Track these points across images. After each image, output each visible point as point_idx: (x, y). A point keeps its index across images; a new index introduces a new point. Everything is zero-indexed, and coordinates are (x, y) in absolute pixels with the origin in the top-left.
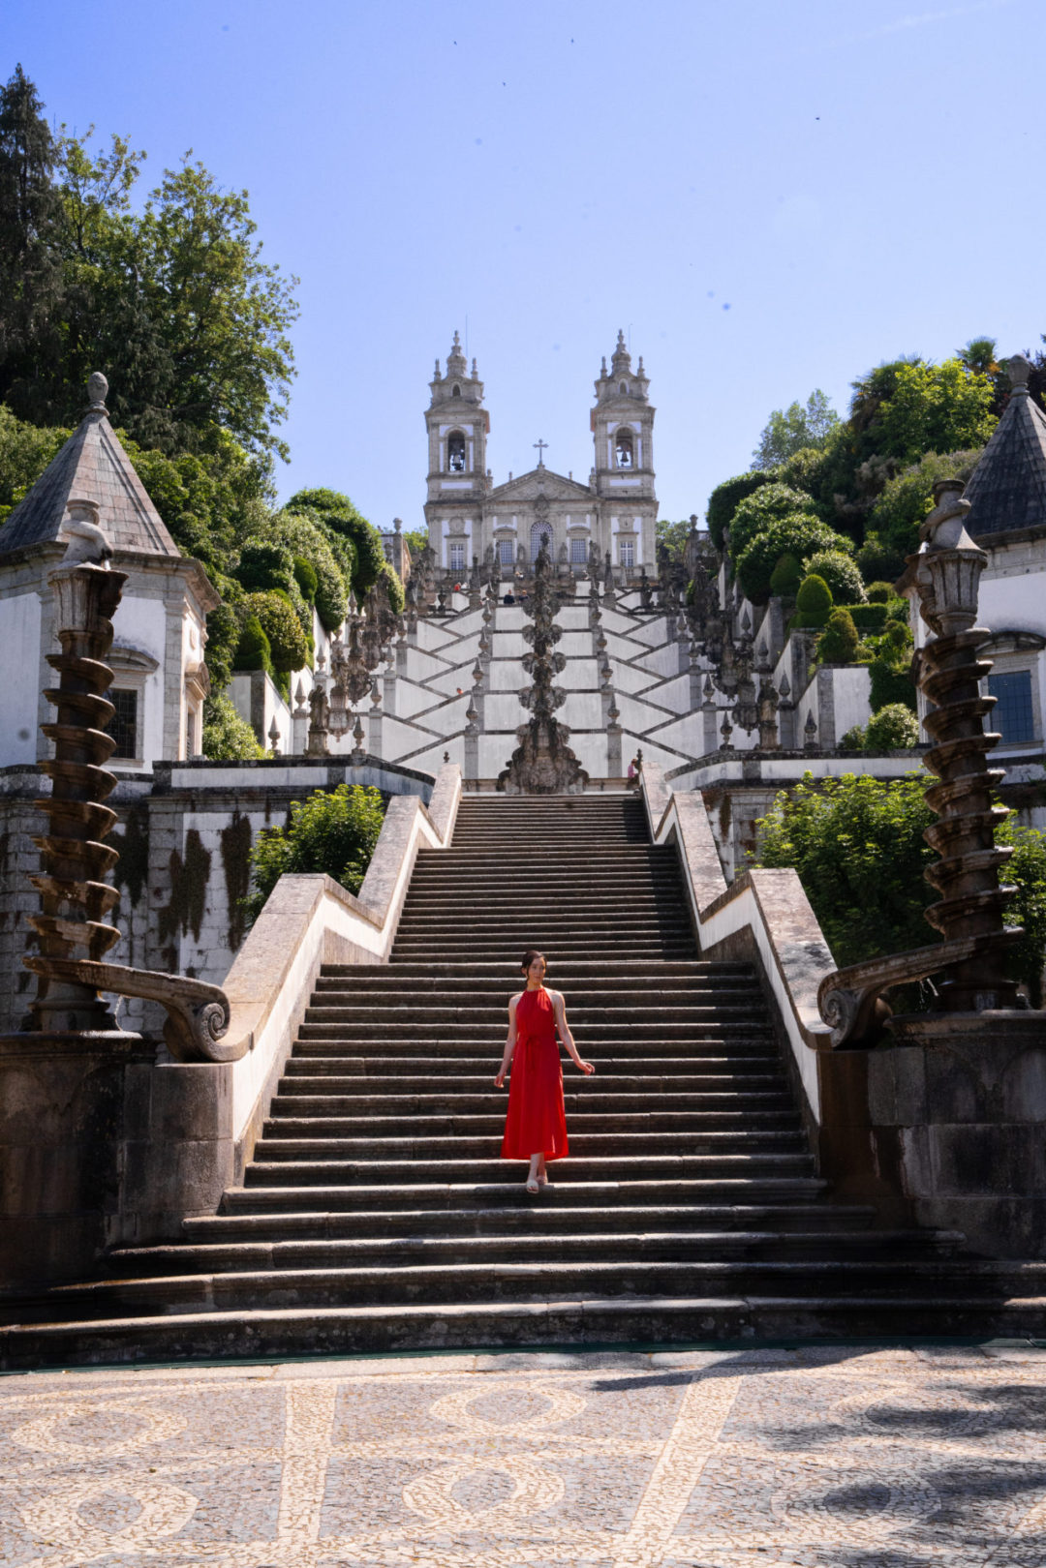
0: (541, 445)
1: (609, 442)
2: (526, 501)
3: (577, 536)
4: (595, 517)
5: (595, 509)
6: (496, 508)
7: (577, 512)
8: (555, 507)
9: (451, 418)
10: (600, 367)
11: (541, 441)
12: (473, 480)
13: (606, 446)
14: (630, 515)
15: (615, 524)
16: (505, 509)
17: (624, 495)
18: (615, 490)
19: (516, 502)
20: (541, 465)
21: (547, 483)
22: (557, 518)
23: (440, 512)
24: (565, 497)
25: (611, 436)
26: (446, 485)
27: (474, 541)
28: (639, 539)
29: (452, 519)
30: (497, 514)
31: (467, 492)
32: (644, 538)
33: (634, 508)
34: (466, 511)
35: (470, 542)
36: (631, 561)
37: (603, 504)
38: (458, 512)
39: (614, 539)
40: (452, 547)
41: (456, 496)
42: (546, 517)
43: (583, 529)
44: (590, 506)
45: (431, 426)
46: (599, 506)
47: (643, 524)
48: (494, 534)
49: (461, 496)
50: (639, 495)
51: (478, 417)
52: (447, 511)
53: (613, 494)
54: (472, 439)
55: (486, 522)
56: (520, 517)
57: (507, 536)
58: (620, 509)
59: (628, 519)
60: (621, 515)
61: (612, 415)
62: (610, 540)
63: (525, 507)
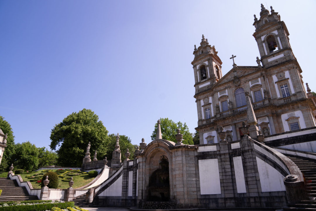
0: (233, 57)
1: (264, 44)
2: (229, 82)
3: (256, 89)
4: (262, 78)
5: (262, 74)
6: (218, 89)
7: (253, 79)
8: (243, 80)
9: (200, 61)
10: (254, 18)
11: (233, 56)
12: (210, 81)
13: (263, 46)
14: (282, 71)
15: (275, 78)
16: (222, 88)
17: (277, 63)
18: (271, 62)
19: (225, 83)
20: (234, 65)
21: (238, 71)
22: (245, 84)
23: (199, 97)
24: (246, 74)
25: (264, 42)
26: (201, 86)
27: (213, 105)
28: (290, 81)
29: (204, 99)
30: (219, 91)
31: (208, 86)
32: (292, 80)
33: (283, 68)
34: (209, 94)
35: (212, 105)
36: (289, 93)
37: (266, 71)
38: (205, 95)
39: (276, 85)
40: (205, 110)
41: (204, 89)
42: (240, 85)
43: (258, 85)
44: (259, 74)
45: (195, 67)
46: (264, 72)
47: (290, 73)
48: (219, 100)
49: (207, 89)
50: (285, 60)
51: (209, 57)
52: (202, 96)
53: (270, 65)
54: (208, 66)
55: (215, 95)
56: (229, 89)
57: (224, 99)
58: (276, 71)
59: (281, 74)
60: (277, 73)
61: (262, 33)
62: (274, 87)
63: (230, 84)
